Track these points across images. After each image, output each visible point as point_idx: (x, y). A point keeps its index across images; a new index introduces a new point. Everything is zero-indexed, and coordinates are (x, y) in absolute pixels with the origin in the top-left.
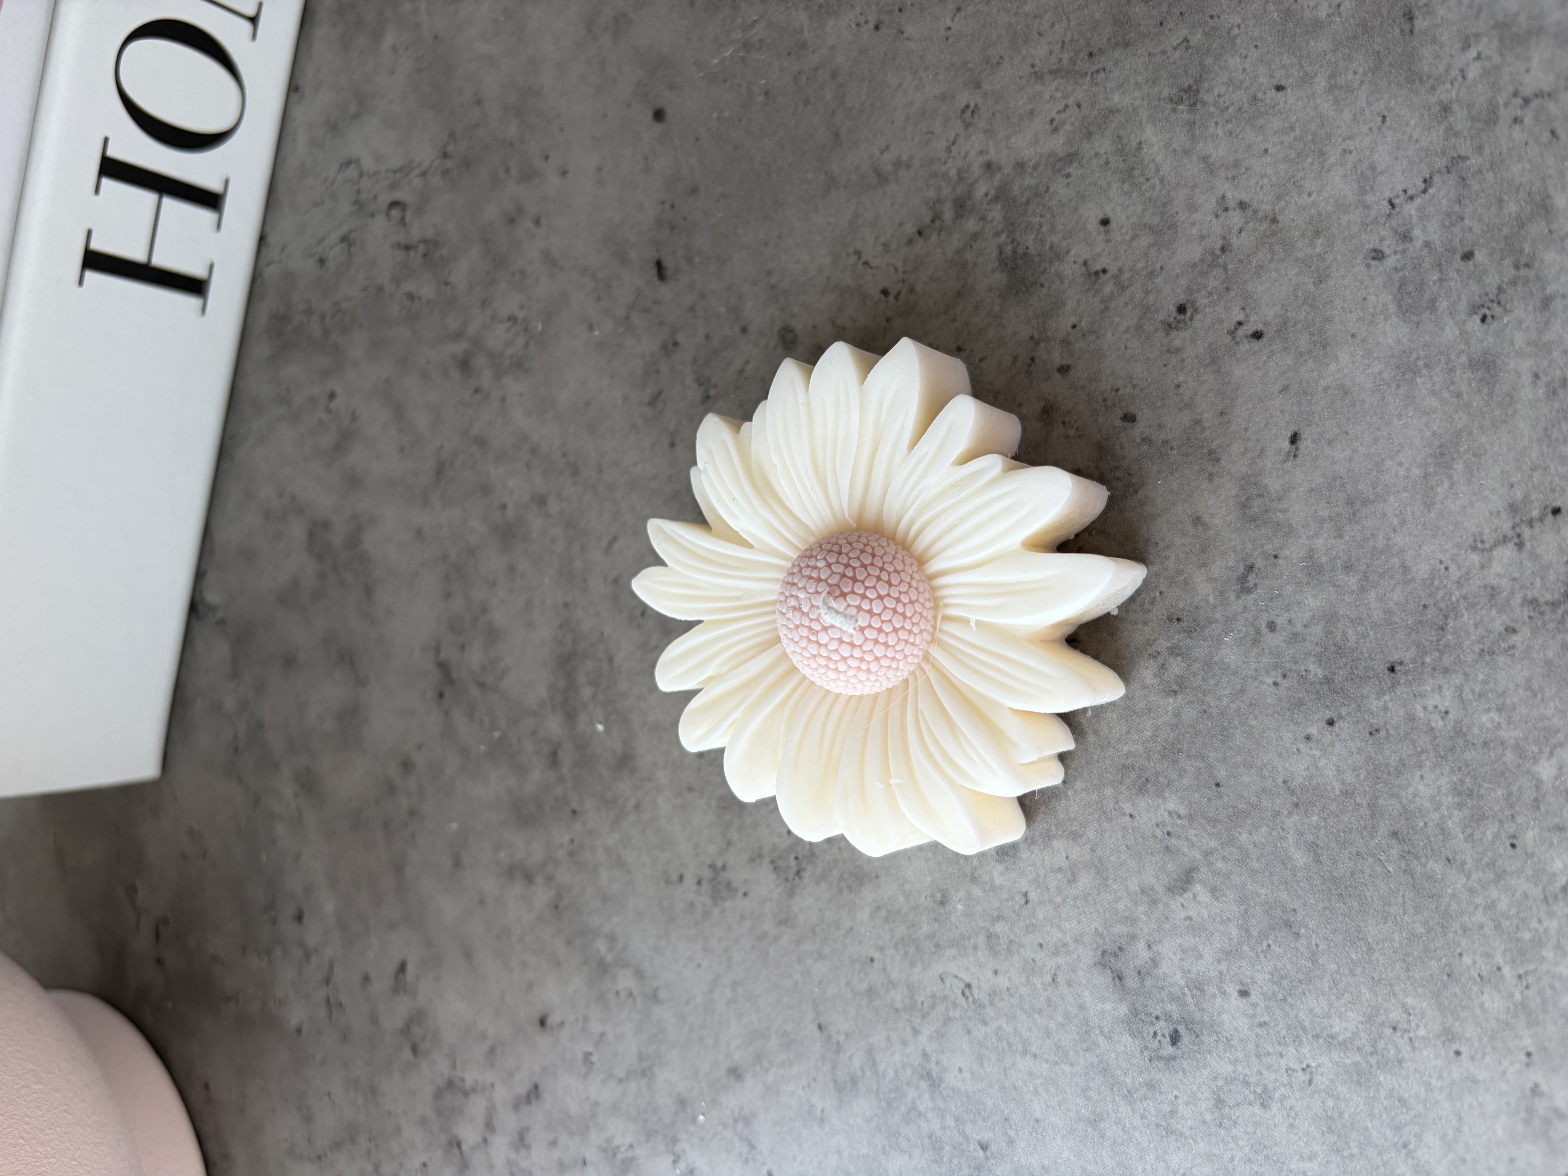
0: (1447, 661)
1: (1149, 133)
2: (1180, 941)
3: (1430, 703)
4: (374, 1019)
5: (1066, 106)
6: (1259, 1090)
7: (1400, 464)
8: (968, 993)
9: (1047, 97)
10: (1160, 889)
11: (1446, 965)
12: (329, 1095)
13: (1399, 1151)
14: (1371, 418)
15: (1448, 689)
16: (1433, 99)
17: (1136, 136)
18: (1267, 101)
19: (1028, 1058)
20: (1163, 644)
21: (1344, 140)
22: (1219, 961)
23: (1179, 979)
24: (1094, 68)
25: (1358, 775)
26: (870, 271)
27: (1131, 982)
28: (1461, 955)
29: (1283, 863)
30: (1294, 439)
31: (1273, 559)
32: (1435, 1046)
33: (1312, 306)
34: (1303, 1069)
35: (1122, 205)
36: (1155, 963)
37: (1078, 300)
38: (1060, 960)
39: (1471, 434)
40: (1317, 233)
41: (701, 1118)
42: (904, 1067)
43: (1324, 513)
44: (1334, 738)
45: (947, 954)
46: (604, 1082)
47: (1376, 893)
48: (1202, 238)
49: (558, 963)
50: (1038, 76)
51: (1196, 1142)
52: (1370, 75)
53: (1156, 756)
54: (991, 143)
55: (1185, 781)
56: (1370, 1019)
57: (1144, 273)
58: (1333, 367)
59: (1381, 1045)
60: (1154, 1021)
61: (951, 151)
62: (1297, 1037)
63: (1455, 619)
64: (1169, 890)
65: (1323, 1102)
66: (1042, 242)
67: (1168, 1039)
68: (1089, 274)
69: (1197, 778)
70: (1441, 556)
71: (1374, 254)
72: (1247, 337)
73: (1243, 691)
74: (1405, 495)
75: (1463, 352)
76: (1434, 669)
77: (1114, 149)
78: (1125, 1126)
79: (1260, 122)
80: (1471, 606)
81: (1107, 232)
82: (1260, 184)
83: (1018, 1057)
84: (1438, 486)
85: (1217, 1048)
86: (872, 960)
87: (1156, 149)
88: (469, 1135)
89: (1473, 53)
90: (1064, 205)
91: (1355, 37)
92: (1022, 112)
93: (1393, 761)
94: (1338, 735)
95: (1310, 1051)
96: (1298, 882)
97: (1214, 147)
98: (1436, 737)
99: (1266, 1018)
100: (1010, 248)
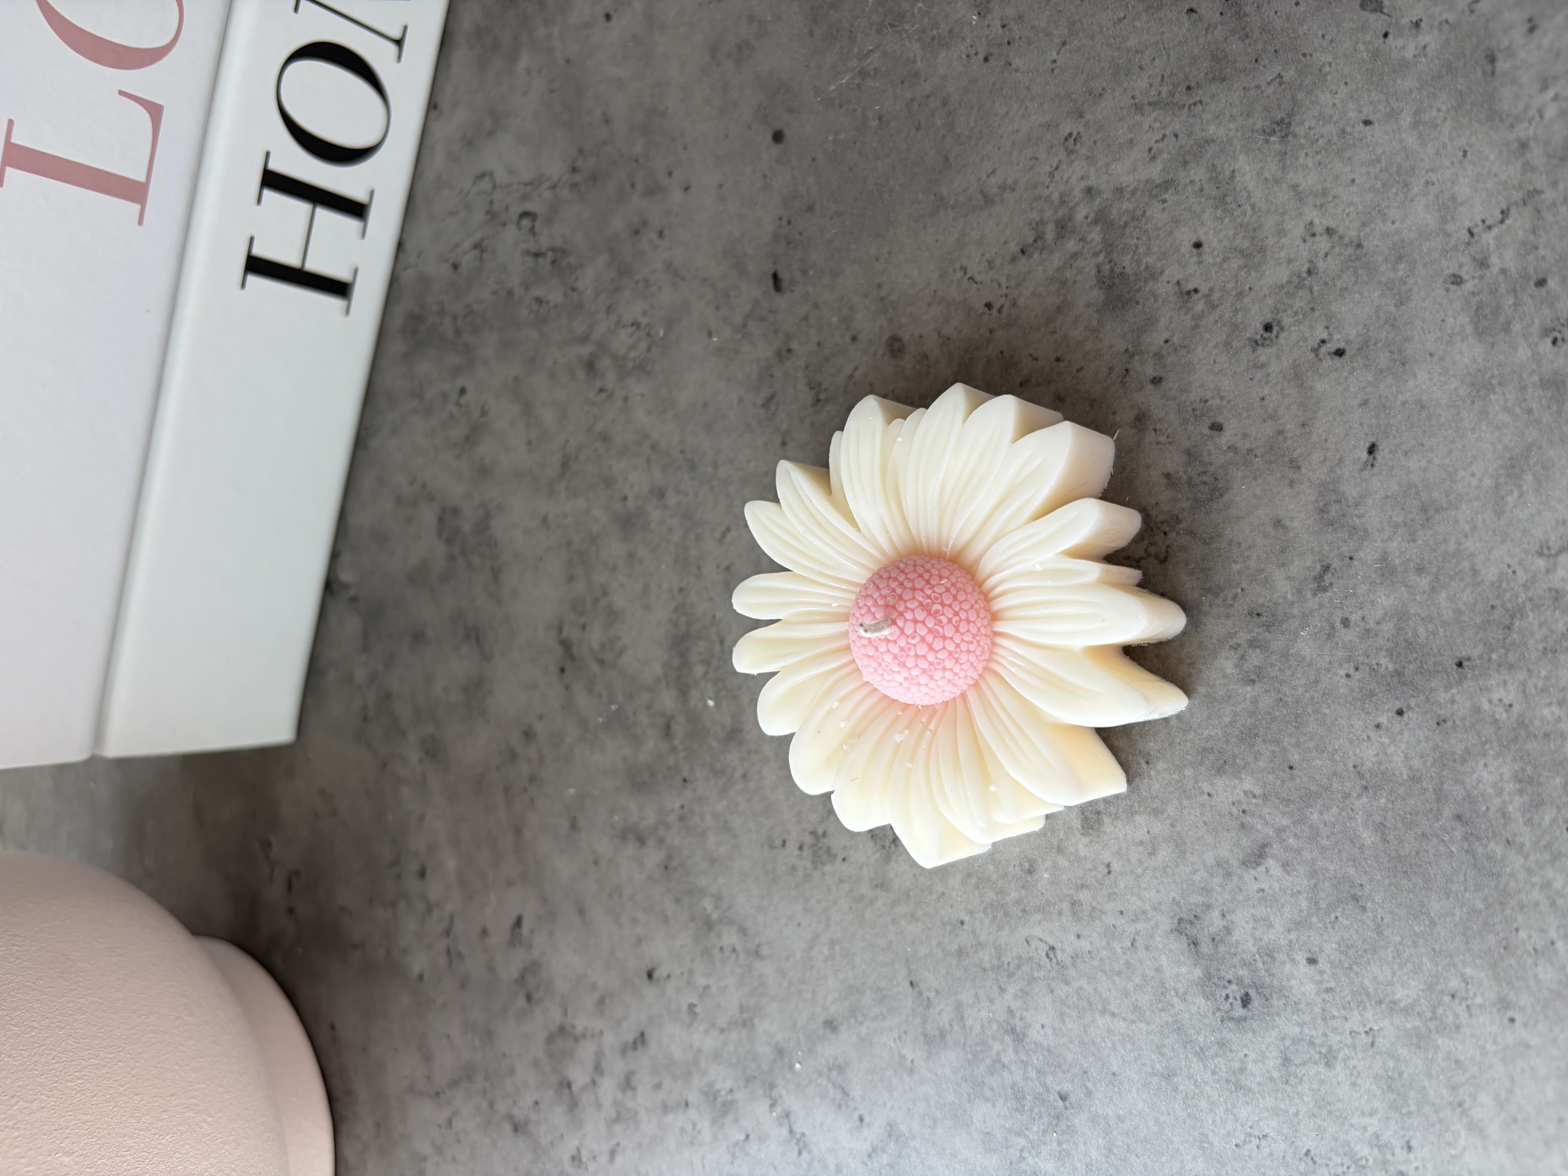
0: (1512, 657)
1: (1242, 163)
2: (1252, 911)
3: (1496, 696)
4: (491, 968)
5: (1164, 136)
6: (1324, 1051)
7: (1473, 475)
8: (1052, 955)
9: (1146, 127)
10: (1235, 863)
11: (1503, 939)
12: (448, 1037)
13: (1454, 1110)
14: (1446, 431)
15: (1513, 684)
16: (1512, 137)
17: (1230, 165)
18: (1356, 134)
19: (1107, 1016)
20: (1243, 637)
21: (1427, 172)
22: (1289, 931)
23: (1250, 946)
24: (1192, 101)
25: (1425, 762)
26: (975, 286)
27: (1206, 948)
28: (1517, 930)
29: (1352, 842)
30: (1372, 450)
31: (1348, 560)
32: (1491, 1013)
33: (1393, 326)
34: (1366, 1032)
35: (1214, 229)
36: (1228, 930)
37: (1171, 317)
38: (1139, 926)
39: (1540, 448)
40: (1400, 259)
41: (798, 1066)
42: (989, 1022)
43: (1398, 519)
44: (1403, 727)
45: (1033, 919)
46: (706, 1032)
47: (1440, 871)
48: (1290, 261)
49: (666, 920)
50: (1138, 108)
51: (1263, 1097)
52: (1452, 112)
53: (1234, 740)
54: (1092, 169)
55: (1261, 764)
56: (1430, 988)
57: (1234, 293)
58: (1411, 383)
59: (1440, 1011)
60: (1227, 984)
61: (1054, 176)
62: (1362, 1002)
63: (1521, 620)
64: (1243, 863)
65: (1384, 1063)
66: (1138, 262)
67: (1239, 1002)
68: (1182, 293)
69: (1272, 762)
70: (1509, 561)
71: (1453, 279)
72: (1329, 354)
73: (1317, 682)
74: (1476, 503)
75: (1534, 371)
76: (1500, 665)
77: (1208, 176)
78: (1196, 1081)
79: (1348, 154)
80: (1536, 607)
81: (1199, 254)
82: (1347, 211)
83: (1097, 1015)
84: (1508, 495)
85: (1285, 1011)
86: (962, 923)
87: (1248, 177)
88: (579, 1076)
89: (1551, 93)
90: (1159, 229)
91: (1440, 77)
92: (1122, 141)
93: (1459, 750)
94: (1406, 725)
95: (1373, 1015)
96: (1366, 859)
97: (1304, 177)
98: (1500, 728)
99: (1332, 985)
100: (1107, 267)
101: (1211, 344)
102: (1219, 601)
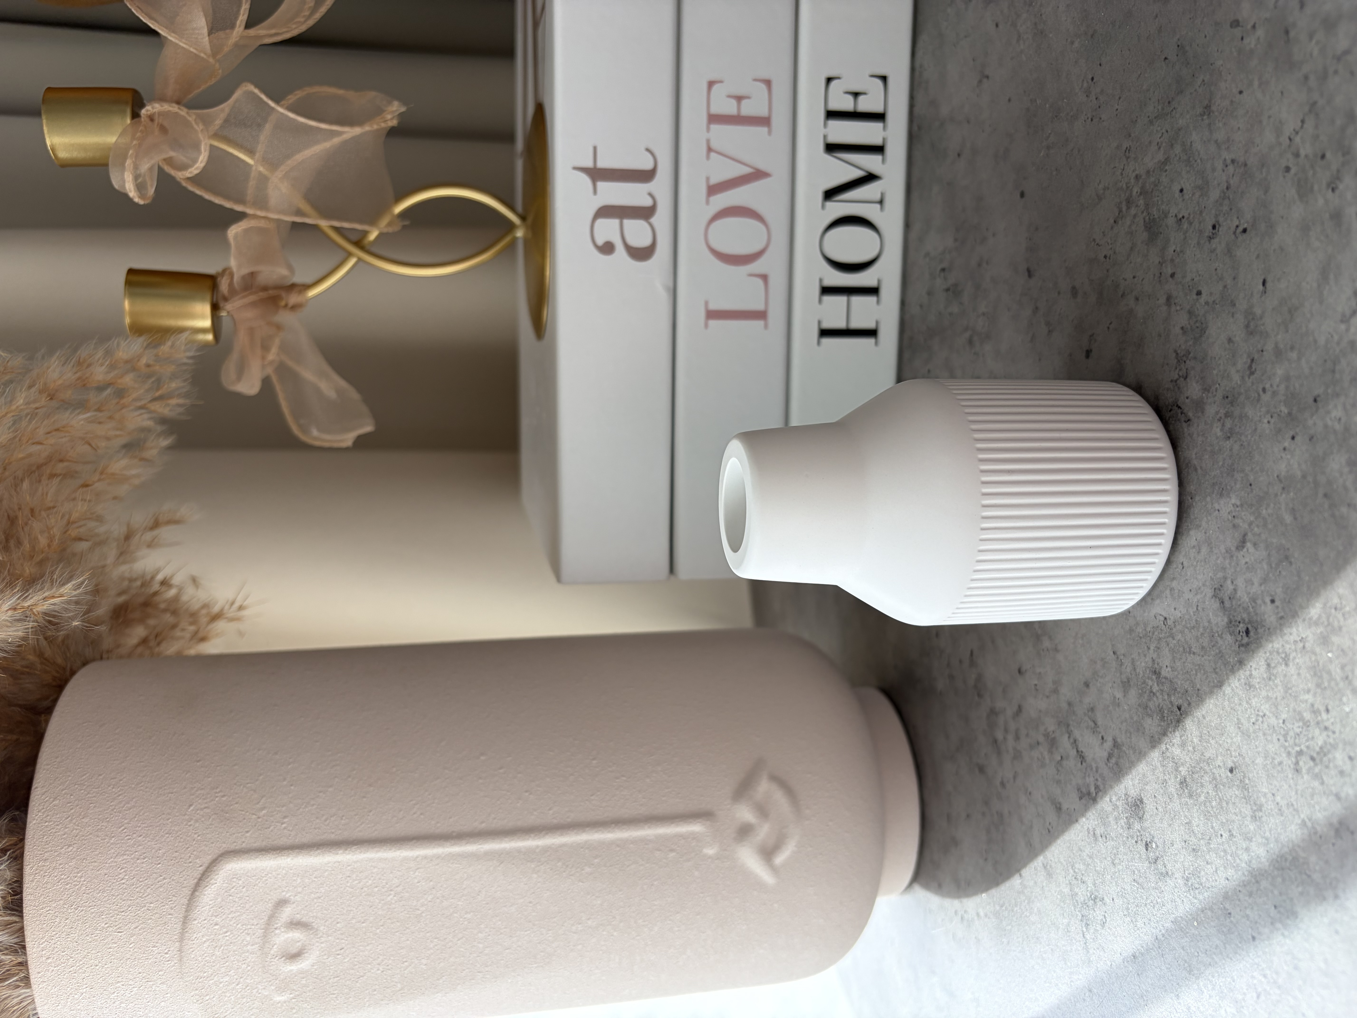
0: (1337, 389)
1: (1194, 136)
2: (1243, 576)
3: (1333, 415)
4: (965, 682)
5: (1163, 134)
7: (1308, 283)
8: (1166, 623)
9: (1155, 131)
10: (1233, 548)
14: (1294, 261)
15: (1340, 405)
16: (1301, 75)
17: (1190, 139)
18: (1237, 101)
21: (1268, 111)
22: (1261, 585)
23: (1246, 599)
24: (1171, 109)
25: (1307, 465)
26: (1099, 248)
27: (1227, 604)
29: (1282, 523)
30: (1264, 283)
31: (1261, 353)
33: (1265, 206)
34: (1300, 640)
35: (1187, 179)
36: (1235, 591)
37: (1175, 237)
39: (1335, 256)
40: (1263, 166)
41: (1077, 712)
43: (1279, 320)
44: (1295, 446)
47: (1321, 531)
48: (1219, 185)
50: (1151, 122)
51: (1261, 690)
52: (1274, 71)
54: (1137, 164)
55: (1238, 486)
57: (1198, 212)
58: (1276, 237)
60: (1239, 624)
61: (1123, 175)
62: (1295, 621)
63: (1339, 365)
64: (1237, 548)
65: (1310, 658)
66: (1159, 210)
67: (1245, 634)
68: (1178, 221)
69: (1242, 484)
70: (1329, 330)
71: (1286, 169)
72: (1240, 233)
73: (1256, 429)
74: (1311, 299)
75: (1327, 211)
76: (1333, 396)
77: (1182, 149)
79: (1235, 113)
80: (1344, 355)
82: (1239, 147)
84: (1324, 290)
85: (1265, 635)
87: (1198, 143)
89: (1314, 41)
90: (1166, 187)
91: (1267, 53)
92: (1147, 143)
93: (1321, 453)
94: (1297, 444)
95: (1301, 628)
96: (1288, 533)
97: (1219, 134)
98: (1337, 435)
99: (1282, 614)
100: (1147, 218)
101: (1192, 246)
102: (1210, 395)
